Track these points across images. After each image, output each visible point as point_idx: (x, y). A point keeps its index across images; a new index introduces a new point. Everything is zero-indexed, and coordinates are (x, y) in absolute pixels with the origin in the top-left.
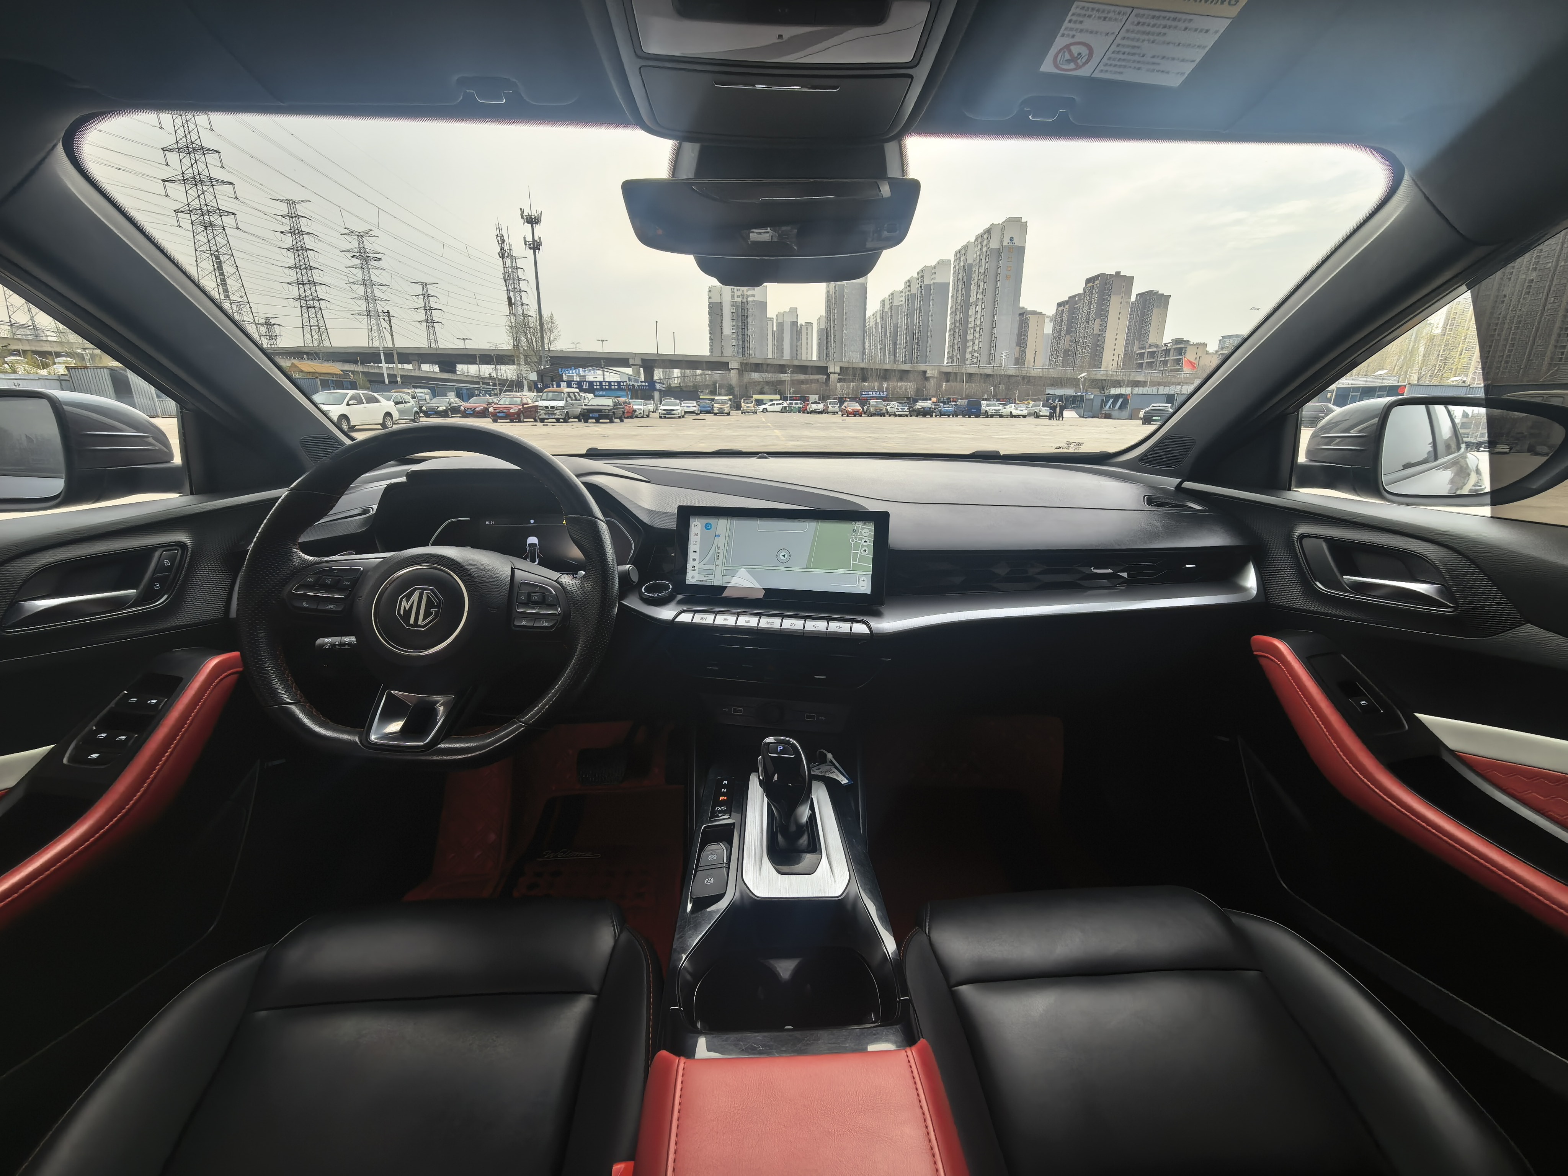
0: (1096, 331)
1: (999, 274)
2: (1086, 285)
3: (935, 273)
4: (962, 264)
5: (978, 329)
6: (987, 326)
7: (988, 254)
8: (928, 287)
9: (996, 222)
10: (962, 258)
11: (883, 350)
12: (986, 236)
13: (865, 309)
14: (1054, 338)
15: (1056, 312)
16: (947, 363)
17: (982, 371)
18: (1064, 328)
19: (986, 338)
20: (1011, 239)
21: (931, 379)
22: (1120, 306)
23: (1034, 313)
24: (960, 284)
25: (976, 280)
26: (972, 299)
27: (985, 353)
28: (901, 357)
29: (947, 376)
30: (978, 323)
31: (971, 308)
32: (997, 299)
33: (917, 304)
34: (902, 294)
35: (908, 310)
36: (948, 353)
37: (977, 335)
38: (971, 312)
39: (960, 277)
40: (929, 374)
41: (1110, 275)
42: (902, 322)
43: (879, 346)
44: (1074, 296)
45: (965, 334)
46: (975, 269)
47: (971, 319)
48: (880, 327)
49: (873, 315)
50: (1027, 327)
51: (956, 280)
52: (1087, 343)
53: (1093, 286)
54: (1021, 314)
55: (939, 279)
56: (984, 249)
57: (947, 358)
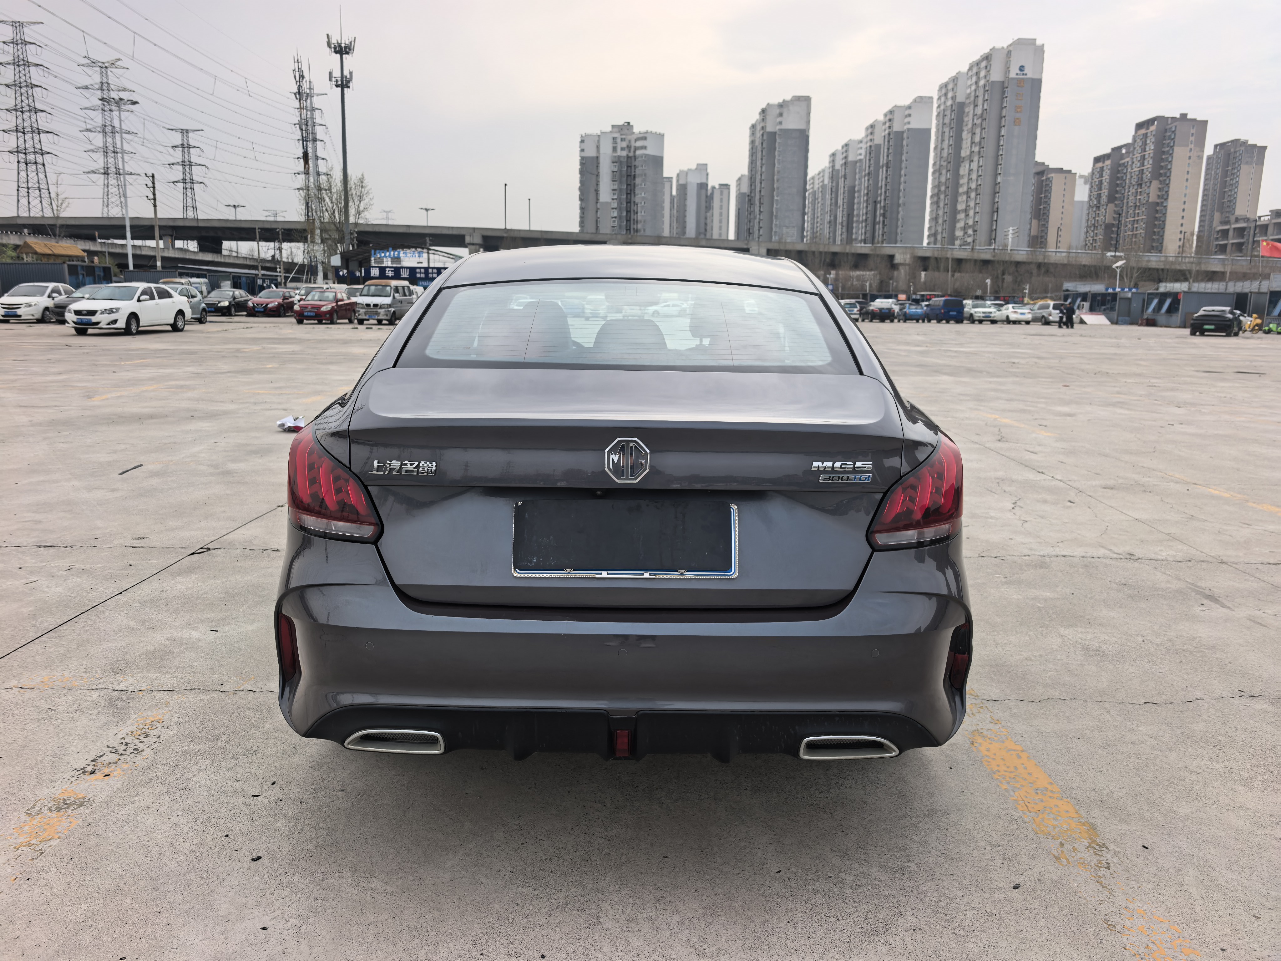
0: (1153, 198)
1: (1005, 117)
2: (1136, 132)
3: (910, 115)
4: (949, 103)
5: (973, 195)
6: (986, 190)
7: (987, 88)
8: (900, 135)
9: (999, 45)
10: (950, 95)
11: (833, 223)
12: (983, 64)
13: (806, 167)
14: (1090, 207)
15: (1093, 170)
16: (928, 244)
17: (976, 256)
18: (1105, 192)
19: (985, 208)
20: (1022, 68)
21: (901, 268)
22: (1188, 161)
23: (1060, 171)
24: (947, 130)
25: (970, 126)
26: (965, 153)
27: (983, 228)
28: (859, 232)
29: (924, 262)
30: (973, 186)
31: (963, 165)
32: (1001, 153)
33: (883, 160)
34: (861, 145)
35: (869, 167)
36: (930, 228)
37: (972, 204)
38: (964, 170)
39: (947, 120)
40: (898, 259)
41: (1172, 118)
42: (862, 185)
43: (827, 218)
44: (1120, 148)
45: (955, 202)
46: (969, 109)
47: (964, 181)
48: (829, 191)
49: (819, 174)
50: (1048, 191)
51: (941, 125)
52: (1140, 214)
53: (1147, 134)
54: (1040, 173)
55: (916, 123)
56: (982, 83)
57: (929, 236)
